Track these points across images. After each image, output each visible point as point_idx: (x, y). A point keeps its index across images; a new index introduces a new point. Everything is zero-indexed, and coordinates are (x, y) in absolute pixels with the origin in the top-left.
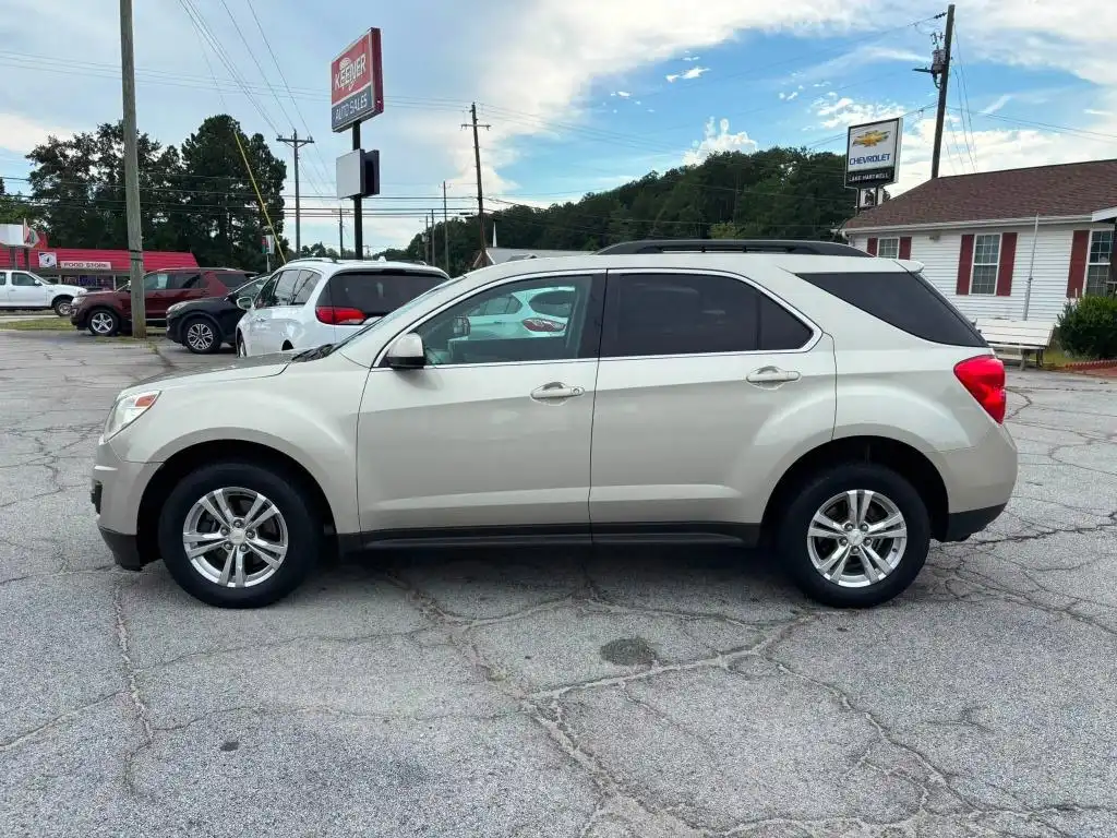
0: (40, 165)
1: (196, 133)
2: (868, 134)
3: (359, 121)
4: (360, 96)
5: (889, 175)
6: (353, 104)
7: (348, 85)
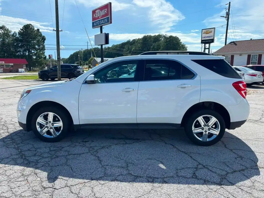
2: (207, 31)
3: (102, 26)
4: (104, 19)
5: (212, 41)
6: (101, 21)
7: (99, 17)
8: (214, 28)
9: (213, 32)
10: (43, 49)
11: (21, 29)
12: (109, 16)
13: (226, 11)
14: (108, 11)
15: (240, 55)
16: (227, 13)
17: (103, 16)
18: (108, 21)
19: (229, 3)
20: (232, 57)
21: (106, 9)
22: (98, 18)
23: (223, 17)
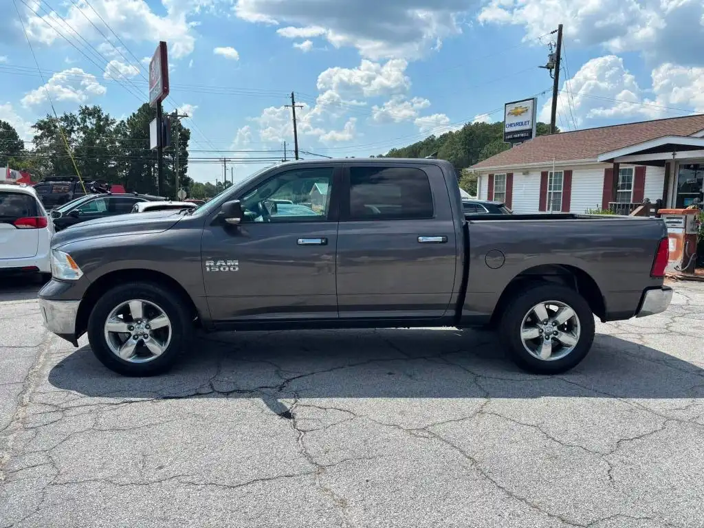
0: (40, 132)
1: (136, 112)
2: (517, 108)
4: (158, 84)
5: (529, 134)
7: (155, 78)
8: (533, 99)
9: (530, 109)
11: (134, 114)
15: (524, 174)
18: (161, 89)
19: (558, 28)
20: (510, 178)
22: (154, 81)
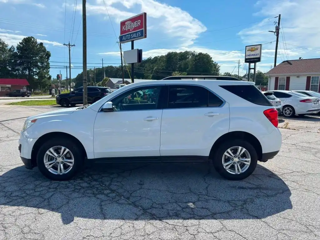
1: (21, 42)
2: (252, 48)
3: (134, 40)
4: (137, 32)
5: (259, 60)
6: (133, 35)
7: (130, 29)
8: (261, 44)
9: (259, 49)
10: (48, 67)
12: (143, 29)
13: (276, 25)
14: (142, 23)
15: (297, 77)
16: (276, 27)
17: (135, 29)
18: (142, 35)
19: (278, 16)
20: (288, 79)
21: (140, 21)
22: (129, 31)
23: (272, 32)
